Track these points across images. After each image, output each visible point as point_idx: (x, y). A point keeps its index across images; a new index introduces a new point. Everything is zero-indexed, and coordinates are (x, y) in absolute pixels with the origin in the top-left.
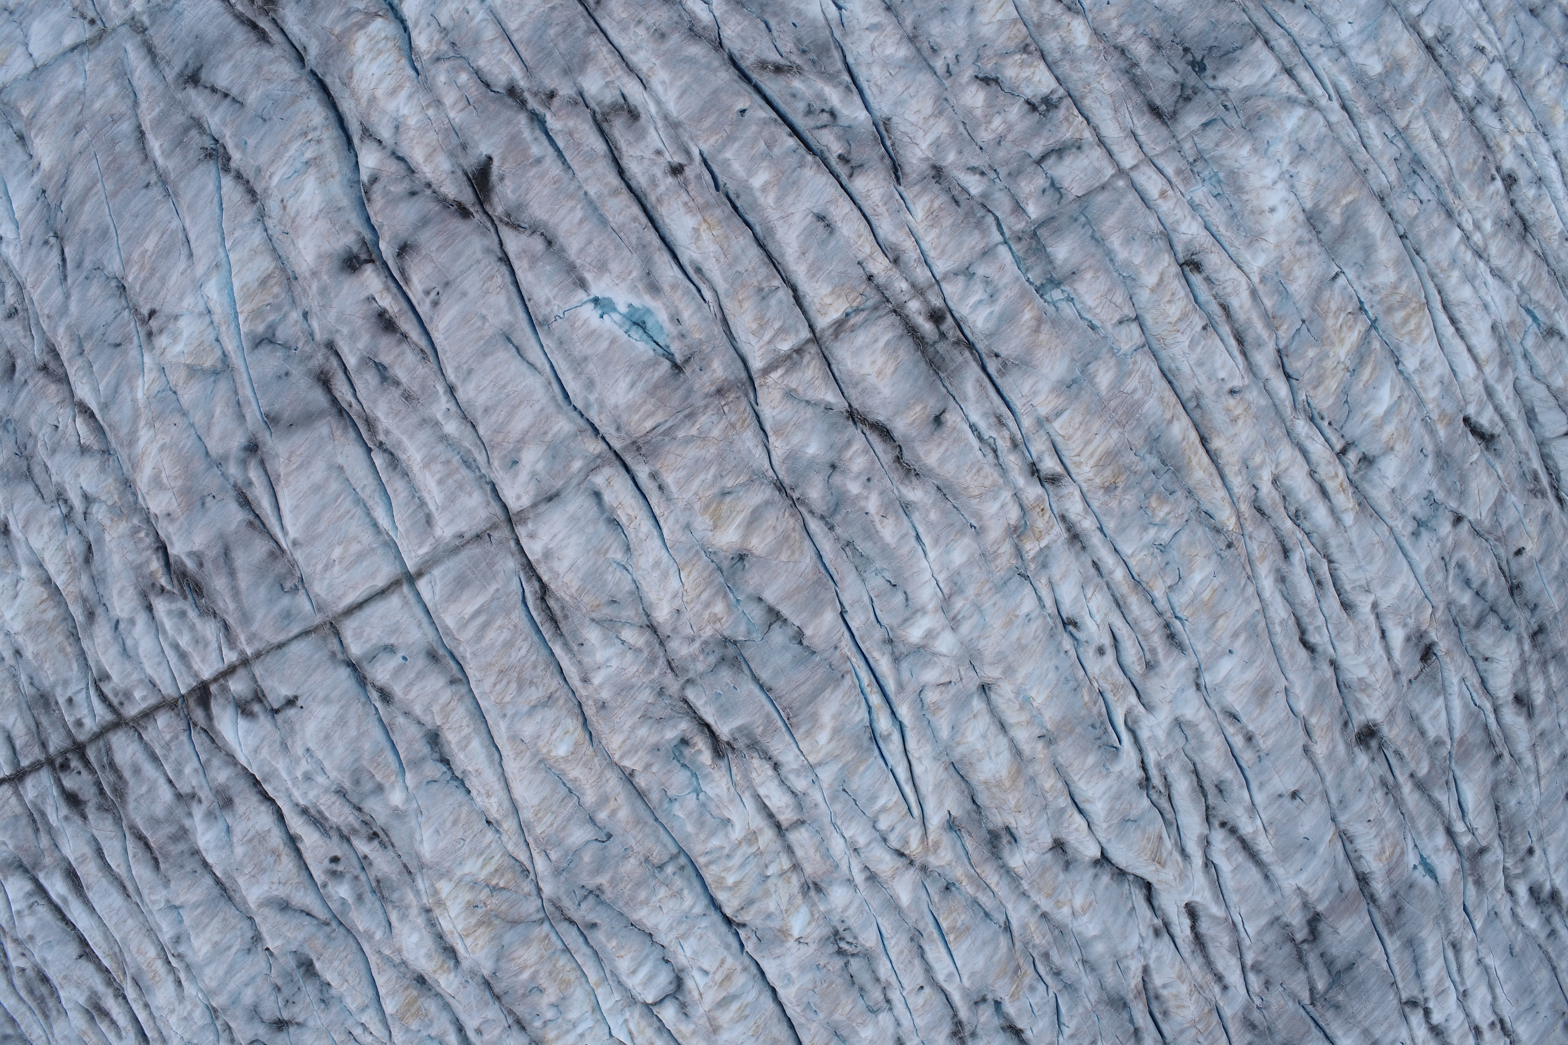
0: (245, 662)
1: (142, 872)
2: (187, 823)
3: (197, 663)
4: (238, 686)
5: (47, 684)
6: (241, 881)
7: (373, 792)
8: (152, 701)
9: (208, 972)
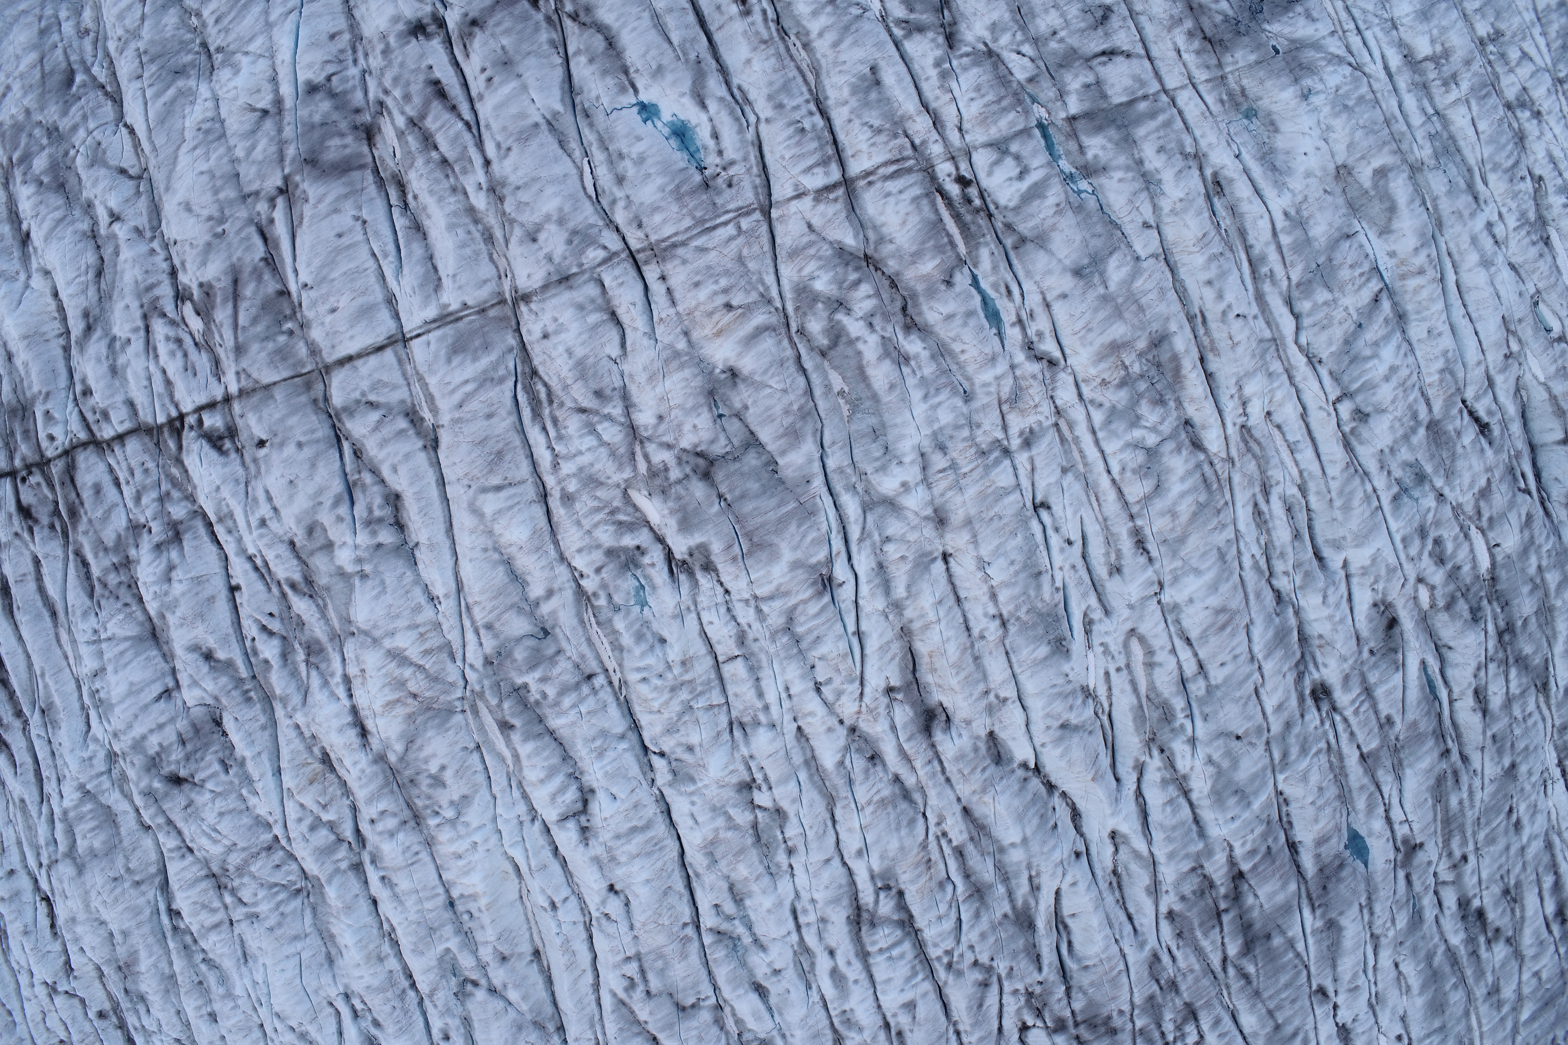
0: (227, 399)
1: (76, 597)
2: (132, 552)
3: (180, 393)
4: (213, 421)
5: (28, 394)
6: (172, 619)
7: (321, 548)
8: (127, 426)
9: (117, 710)
